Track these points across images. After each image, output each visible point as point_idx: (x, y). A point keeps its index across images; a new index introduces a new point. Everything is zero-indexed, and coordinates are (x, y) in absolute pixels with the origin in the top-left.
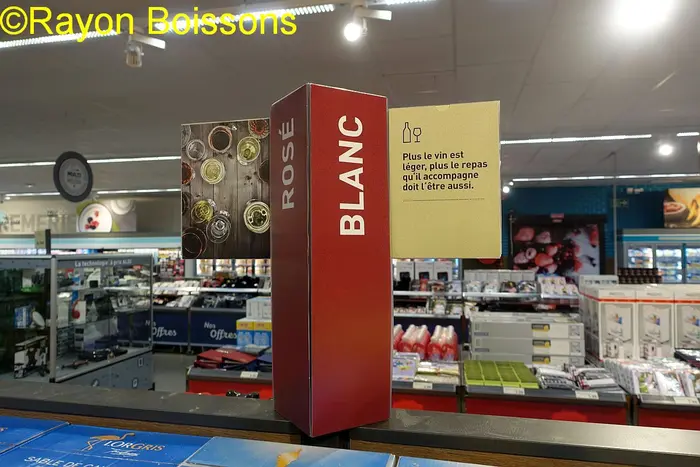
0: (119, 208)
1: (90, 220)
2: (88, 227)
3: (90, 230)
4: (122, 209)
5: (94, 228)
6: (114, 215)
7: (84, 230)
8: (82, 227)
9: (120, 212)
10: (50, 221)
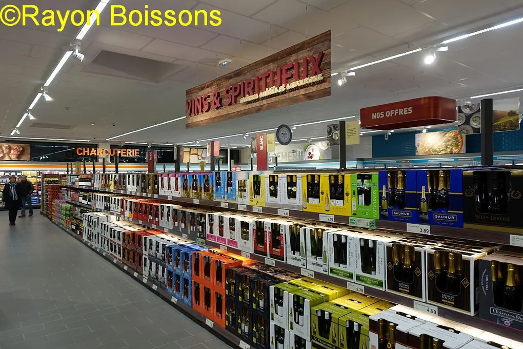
0: (323, 146)
1: (310, 153)
2: (309, 157)
3: (310, 159)
4: (325, 147)
5: (311, 158)
6: (320, 149)
7: (307, 159)
8: (306, 158)
9: (324, 149)
10: (294, 154)
